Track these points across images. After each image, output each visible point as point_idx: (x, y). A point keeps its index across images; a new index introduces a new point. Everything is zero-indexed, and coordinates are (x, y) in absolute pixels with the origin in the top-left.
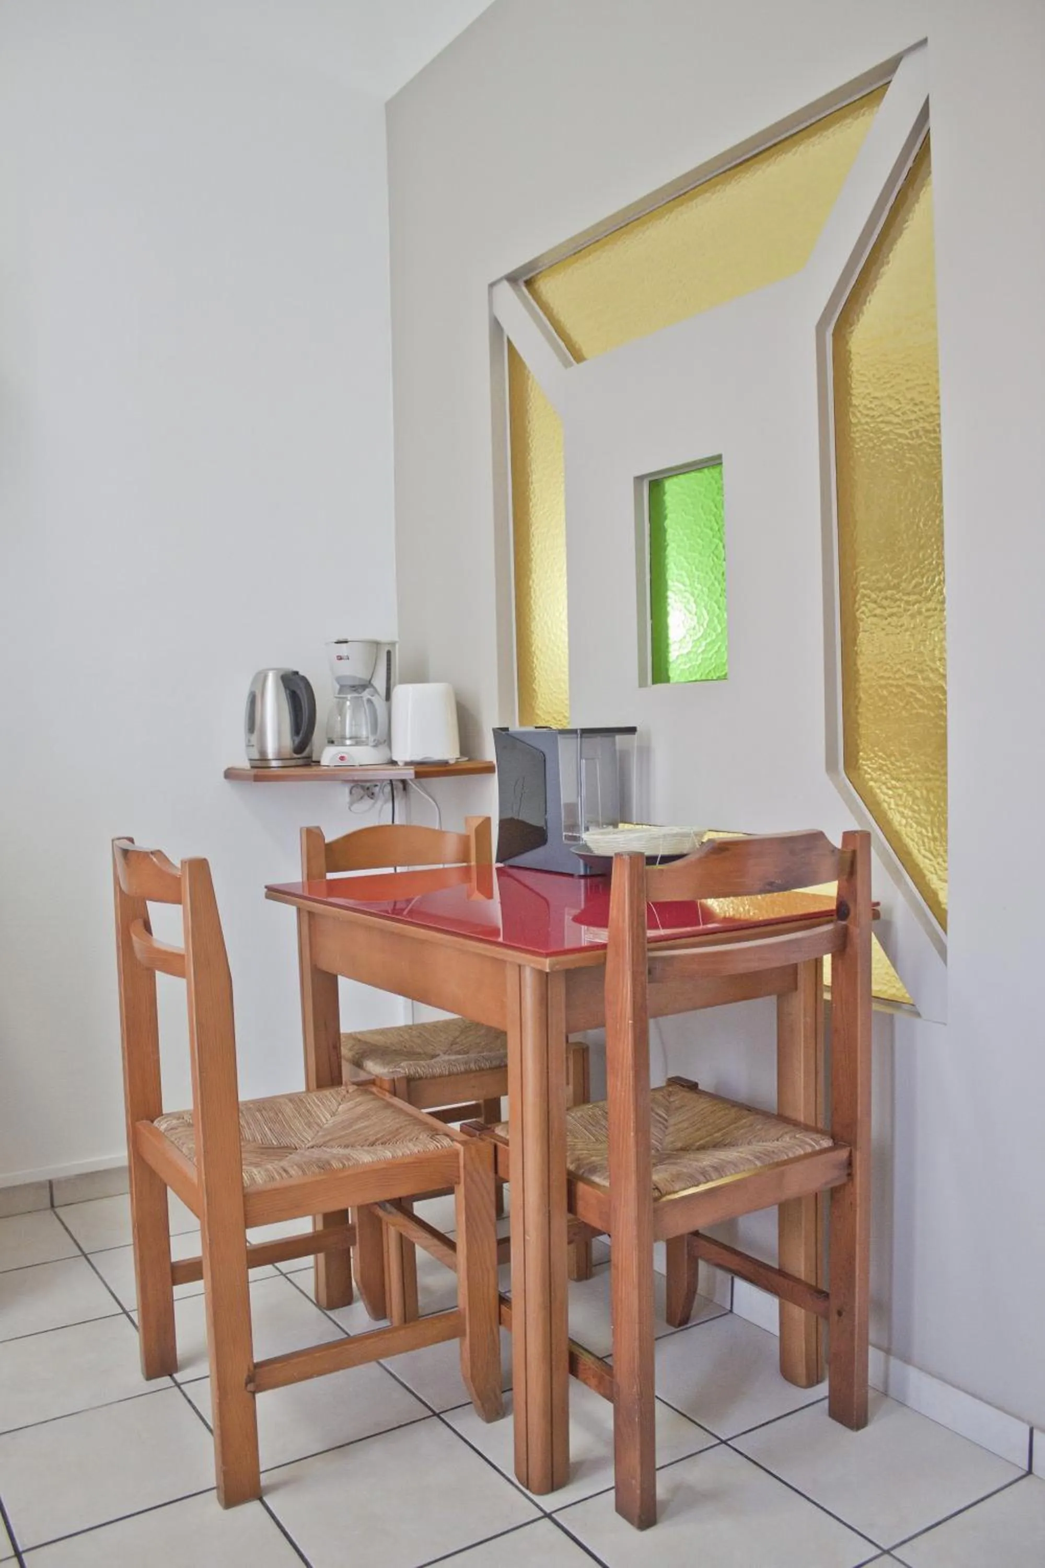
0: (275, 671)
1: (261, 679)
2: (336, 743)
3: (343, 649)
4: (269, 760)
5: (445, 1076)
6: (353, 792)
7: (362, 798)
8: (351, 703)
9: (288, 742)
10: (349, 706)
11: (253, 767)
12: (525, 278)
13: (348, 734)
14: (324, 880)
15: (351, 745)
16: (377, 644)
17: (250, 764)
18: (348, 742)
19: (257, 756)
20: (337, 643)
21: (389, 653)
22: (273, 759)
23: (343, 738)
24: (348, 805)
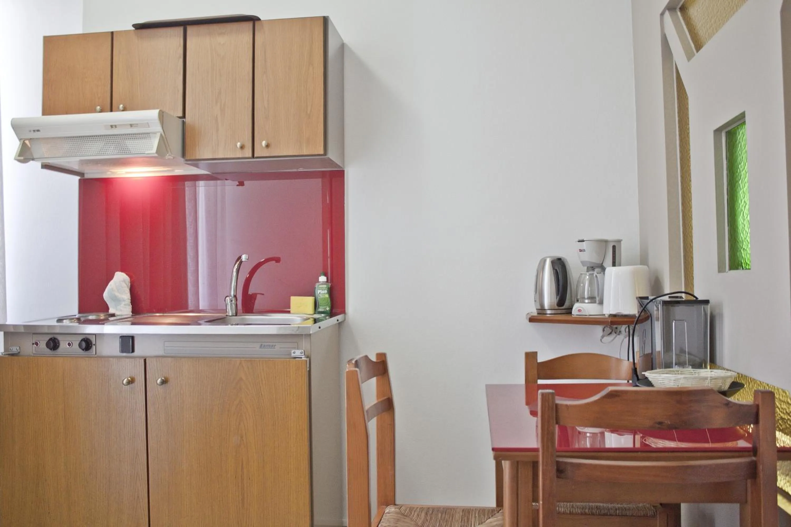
0: (550, 258)
1: (543, 262)
2: (579, 301)
3: (584, 245)
4: (545, 310)
5: (567, 514)
6: (605, 329)
7: (611, 333)
8: (588, 277)
9: (555, 300)
10: (588, 279)
11: (538, 314)
12: (680, 6)
13: (586, 297)
14: (536, 384)
15: (587, 303)
16: (606, 242)
17: (537, 311)
18: (586, 301)
19: (539, 308)
20: (579, 241)
21: (614, 247)
22: (548, 310)
23: (584, 298)
24: (600, 338)
